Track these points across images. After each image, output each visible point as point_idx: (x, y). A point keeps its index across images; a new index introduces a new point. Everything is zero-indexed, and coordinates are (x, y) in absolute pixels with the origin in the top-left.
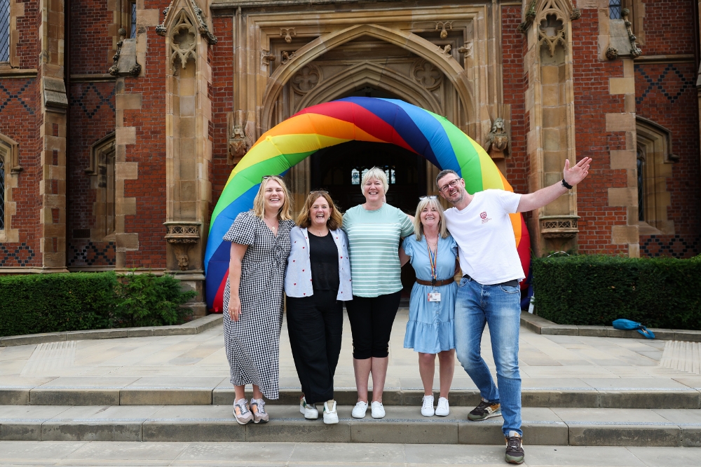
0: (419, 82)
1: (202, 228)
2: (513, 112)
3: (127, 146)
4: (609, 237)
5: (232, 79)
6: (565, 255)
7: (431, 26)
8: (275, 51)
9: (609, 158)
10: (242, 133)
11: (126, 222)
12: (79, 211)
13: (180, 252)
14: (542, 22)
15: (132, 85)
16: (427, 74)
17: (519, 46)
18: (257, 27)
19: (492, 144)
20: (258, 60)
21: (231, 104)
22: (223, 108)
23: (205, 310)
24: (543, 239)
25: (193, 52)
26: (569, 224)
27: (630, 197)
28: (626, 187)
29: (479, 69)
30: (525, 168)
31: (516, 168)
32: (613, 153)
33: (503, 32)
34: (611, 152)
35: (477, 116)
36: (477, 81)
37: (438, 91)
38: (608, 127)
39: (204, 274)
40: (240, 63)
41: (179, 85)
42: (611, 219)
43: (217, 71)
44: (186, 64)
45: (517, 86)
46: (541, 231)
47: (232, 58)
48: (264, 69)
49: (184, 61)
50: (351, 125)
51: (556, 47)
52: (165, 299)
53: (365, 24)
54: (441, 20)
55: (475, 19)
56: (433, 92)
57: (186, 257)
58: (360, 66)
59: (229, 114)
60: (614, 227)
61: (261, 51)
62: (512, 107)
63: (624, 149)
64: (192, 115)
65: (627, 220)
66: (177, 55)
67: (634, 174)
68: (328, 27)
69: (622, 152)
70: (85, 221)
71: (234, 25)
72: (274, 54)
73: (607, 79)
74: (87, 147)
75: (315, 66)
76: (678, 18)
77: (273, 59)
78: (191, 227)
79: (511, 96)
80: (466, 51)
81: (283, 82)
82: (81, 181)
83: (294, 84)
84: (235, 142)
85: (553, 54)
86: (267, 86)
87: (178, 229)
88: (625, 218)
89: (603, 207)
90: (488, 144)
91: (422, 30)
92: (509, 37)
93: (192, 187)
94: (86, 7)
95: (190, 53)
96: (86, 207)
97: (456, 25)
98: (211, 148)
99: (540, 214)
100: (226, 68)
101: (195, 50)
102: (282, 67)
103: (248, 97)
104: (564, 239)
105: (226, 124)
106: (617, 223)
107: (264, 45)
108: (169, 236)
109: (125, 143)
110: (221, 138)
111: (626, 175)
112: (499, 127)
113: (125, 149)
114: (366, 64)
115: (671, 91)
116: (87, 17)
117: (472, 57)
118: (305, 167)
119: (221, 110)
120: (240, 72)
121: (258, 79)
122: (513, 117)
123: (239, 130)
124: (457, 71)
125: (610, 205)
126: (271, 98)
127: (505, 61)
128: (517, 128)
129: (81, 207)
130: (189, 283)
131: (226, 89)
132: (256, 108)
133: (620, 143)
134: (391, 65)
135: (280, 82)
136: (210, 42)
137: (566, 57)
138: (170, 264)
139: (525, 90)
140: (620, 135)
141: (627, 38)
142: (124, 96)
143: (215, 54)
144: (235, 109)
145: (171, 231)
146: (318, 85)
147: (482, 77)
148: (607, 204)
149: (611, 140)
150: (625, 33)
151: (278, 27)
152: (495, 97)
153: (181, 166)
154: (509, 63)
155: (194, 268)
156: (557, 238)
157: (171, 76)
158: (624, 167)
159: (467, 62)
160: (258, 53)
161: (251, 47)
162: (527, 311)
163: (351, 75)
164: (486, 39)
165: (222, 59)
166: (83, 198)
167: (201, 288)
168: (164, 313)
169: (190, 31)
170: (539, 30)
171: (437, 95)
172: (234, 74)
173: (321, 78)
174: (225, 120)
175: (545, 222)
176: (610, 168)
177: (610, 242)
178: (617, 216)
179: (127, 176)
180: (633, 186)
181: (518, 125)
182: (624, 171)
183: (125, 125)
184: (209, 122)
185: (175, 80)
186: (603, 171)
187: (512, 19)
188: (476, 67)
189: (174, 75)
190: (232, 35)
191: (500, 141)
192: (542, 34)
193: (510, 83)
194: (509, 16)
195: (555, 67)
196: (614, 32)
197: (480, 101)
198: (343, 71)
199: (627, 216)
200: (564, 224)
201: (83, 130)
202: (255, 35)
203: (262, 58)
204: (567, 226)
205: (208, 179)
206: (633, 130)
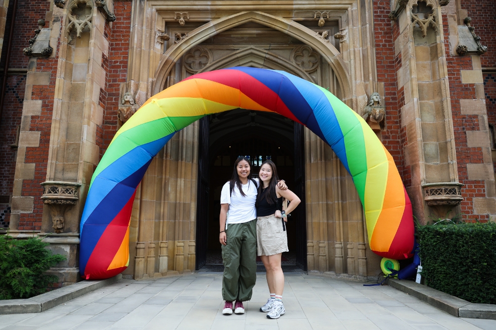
0: (298, 65)
1: (82, 190)
2: (386, 89)
3: (33, 117)
4: (471, 208)
5: (127, 53)
6: (450, 223)
7: (310, 15)
8: (170, 33)
9: (466, 137)
10: (131, 100)
11: (24, 186)
12: (2, 180)
13: (56, 213)
14: (414, 6)
15: (44, 65)
16: (306, 59)
17: (389, 33)
18: (154, 10)
19: (369, 115)
20: (153, 38)
21: (124, 76)
22: (118, 79)
23: (76, 276)
24: (427, 207)
25: (89, 23)
26: (455, 191)
27: (487, 172)
28: (483, 163)
29: (354, 51)
30: (400, 140)
31: (391, 139)
32: (468, 133)
33: (375, 20)
34: (467, 132)
35: (354, 92)
36: (352, 62)
37: (315, 74)
38: (463, 111)
39: (79, 237)
40: (136, 39)
41: (73, 54)
42: (471, 191)
43: (114, 46)
44: (81, 34)
45: (389, 67)
46: (424, 198)
47: (129, 36)
48: (158, 47)
49: (79, 31)
50: (237, 91)
51: (428, 28)
52: (23, 265)
53: (251, 11)
54: (319, 9)
55: (349, 9)
56: (311, 75)
57: (62, 218)
58: (245, 50)
59: (122, 85)
60: (474, 199)
61: (156, 30)
62: (385, 85)
63: (478, 129)
64: (84, 81)
65: (486, 193)
66: (74, 25)
67: (488, 152)
68: (218, 13)
69: (477, 133)
70: (7, 188)
71: (133, 7)
72: (168, 34)
73: (459, 71)
74: (15, 127)
75: (206, 49)
76: (492, 40)
77: (168, 39)
78: (68, 187)
79: (384, 75)
80: (341, 37)
81: (175, 58)
82: (7, 154)
83: (187, 63)
84: (124, 108)
85: (425, 34)
86: (160, 62)
87: (54, 188)
88: (484, 191)
89: (463, 180)
90: (366, 115)
91: (302, 19)
92: (380, 25)
93: (77, 149)
94: (28, 17)
95: (86, 24)
96: (9, 177)
97: (332, 15)
98: (102, 114)
99: (422, 181)
100: (122, 44)
101: (91, 22)
102: (175, 46)
103: (141, 69)
104: (450, 206)
105: (119, 93)
106: (477, 196)
107: (160, 26)
108: (45, 196)
109: (31, 114)
110: (113, 106)
111: (482, 152)
112: (377, 100)
113: (30, 119)
114: (251, 49)
115: (491, 94)
116: (28, 25)
117: (348, 42)
118: (193, 138)
119: (114, 81)
120: (135, 46)
121: (151, 54)
122: (387, 94)
123: (129, 97)
124: (334, 53)
125: (469, 179)
126: (163, 73)
127: (377, 45)
128: (391, 103)
129: (4, 177)
130: (63, 247)
131: (121, 62)
132: (148, 80)
133: (474, 125)
134: (274, 51)
135: (172, 58)
136: (108, 19)
137: (438, 37)
138: (45, 226)
139: (397, 69)
140: (474, 118)
141: (472, 39)
142: (35, 73)
143: (114, 32)
144: (128, 80)
145: (47, 191)
146: (208, 65)
147: (357, 59)
148: (467, 178)
149: (466, 122)
150: (470, 35)
151: (172, 11)
152: (371, 75)
153: (68, 129)
154: (381, 47)
155: (69, 230)
156: (443, 206)
157: (66, 44)
158: (480, 145)
159: (342, 46)
160: (153, 32)
161: (147, 27)
162: (415, 281)
163: (238, 58)
164: (360, 26)
165: (119, 36)
166: (7, 169)
167: (75, 252)
168: (14, 282)
169: (87, 4)
170: (412, 13)
171: (314, 77)
172: (130, 50)
173: (211, 60)
174: (118, 90)
175: (429, 189)
176: (467, 146)
177: (472, 212)
178: (476, 189)
179: (29, 144)
180: (489, 162)
181: (391, 101)
182: (480, 149)
183: (32, 99)
184: (101, 90)
185: (69, 48)
186: (462, 148)
187: (382, 10)
188: (352, 49)
189: (69, 43)
190: (131, 16)
191: (378, 113)
192: (414, 17)
193: (382, 64)
194: (379, 8)
195: (427, 47)
196: (461, 34)
197: (356, 79)
198: (231, 54)
199: (486, 189)
200: (450, 191)
201: (14, 113)
202: (152, 17)
203: (157, 36)
204: (453, 193)
205: (95, 142)
206: (484, 114)
